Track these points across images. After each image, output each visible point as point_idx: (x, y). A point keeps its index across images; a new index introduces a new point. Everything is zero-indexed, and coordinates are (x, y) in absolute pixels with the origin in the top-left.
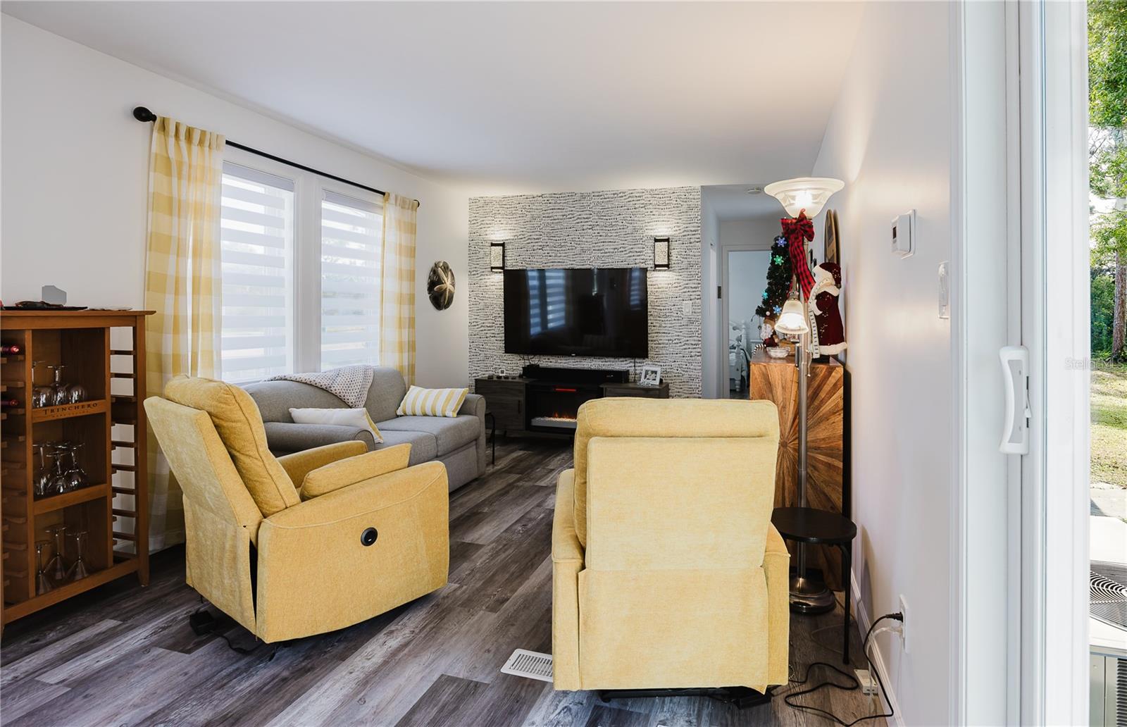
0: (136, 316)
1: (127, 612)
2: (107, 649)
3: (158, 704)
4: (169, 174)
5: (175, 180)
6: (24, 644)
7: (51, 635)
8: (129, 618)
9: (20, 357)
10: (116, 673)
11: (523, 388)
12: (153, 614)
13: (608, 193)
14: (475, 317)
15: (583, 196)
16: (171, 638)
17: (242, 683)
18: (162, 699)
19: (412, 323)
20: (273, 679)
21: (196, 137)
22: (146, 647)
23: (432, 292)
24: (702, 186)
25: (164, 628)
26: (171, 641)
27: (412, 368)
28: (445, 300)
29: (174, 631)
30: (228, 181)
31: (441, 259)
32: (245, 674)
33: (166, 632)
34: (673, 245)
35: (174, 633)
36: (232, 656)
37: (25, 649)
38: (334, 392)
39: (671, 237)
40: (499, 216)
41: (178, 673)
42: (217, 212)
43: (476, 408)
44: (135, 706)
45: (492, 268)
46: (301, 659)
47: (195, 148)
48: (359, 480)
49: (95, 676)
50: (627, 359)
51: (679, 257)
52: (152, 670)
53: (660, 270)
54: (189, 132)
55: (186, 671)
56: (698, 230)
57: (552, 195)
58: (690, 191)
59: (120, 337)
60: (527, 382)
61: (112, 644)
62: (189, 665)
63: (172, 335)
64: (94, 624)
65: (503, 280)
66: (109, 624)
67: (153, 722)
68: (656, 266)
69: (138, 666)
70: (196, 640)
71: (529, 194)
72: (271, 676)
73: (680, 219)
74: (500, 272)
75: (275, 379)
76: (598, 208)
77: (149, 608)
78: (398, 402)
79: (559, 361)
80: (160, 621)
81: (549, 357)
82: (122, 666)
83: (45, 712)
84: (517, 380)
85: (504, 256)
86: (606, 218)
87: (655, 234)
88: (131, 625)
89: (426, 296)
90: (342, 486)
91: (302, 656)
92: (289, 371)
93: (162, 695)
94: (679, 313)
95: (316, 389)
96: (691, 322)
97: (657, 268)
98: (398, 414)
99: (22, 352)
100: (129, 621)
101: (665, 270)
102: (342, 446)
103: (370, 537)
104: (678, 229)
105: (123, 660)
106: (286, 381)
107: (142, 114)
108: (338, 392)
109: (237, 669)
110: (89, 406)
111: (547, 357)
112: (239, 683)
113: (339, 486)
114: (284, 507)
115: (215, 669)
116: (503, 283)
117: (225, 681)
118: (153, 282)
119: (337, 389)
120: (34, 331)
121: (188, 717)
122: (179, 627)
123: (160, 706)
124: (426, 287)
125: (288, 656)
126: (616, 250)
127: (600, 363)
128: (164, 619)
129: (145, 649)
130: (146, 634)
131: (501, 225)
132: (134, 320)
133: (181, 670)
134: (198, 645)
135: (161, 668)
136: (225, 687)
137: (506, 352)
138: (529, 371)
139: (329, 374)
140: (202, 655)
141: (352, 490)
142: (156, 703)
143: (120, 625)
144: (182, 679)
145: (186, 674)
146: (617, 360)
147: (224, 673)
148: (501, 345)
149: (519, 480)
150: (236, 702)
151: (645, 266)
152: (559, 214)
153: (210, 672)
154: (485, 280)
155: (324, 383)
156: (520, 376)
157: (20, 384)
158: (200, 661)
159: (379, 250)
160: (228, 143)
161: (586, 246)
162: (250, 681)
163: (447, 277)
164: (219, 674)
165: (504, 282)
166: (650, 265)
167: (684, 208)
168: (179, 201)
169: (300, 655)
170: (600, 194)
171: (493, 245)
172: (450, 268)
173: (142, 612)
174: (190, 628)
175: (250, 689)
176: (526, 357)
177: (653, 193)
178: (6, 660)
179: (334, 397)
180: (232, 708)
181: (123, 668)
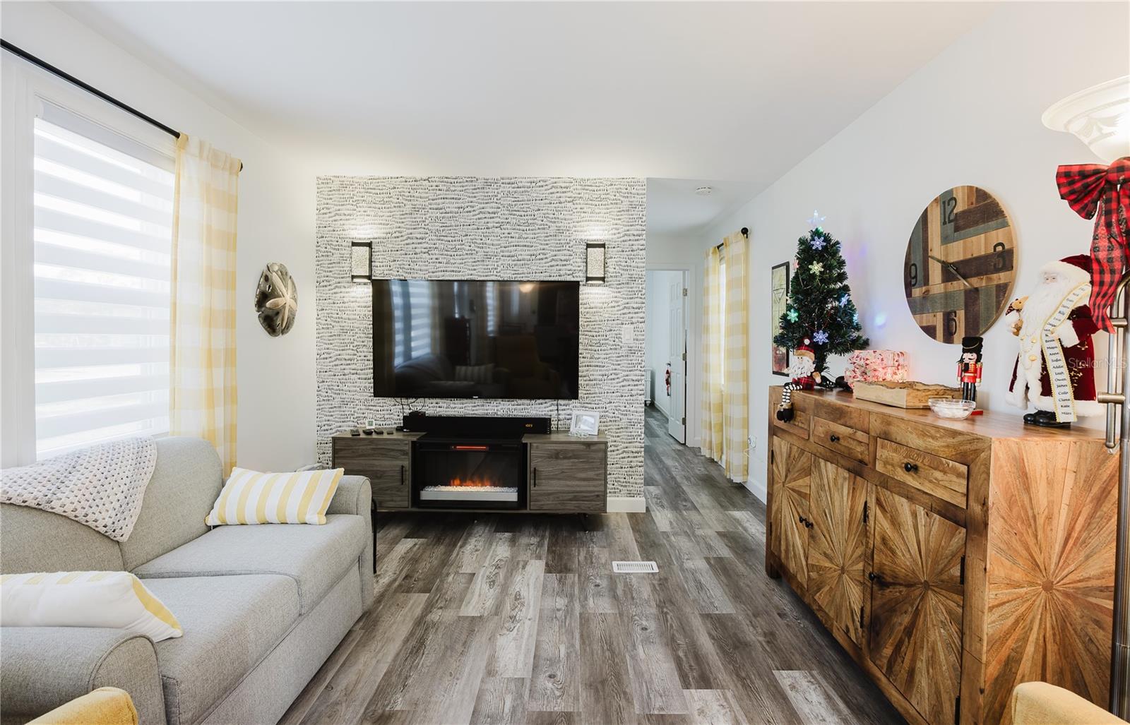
11: (408, 448)
13: (524, 180)
14: (327, 346)
15: (488, 183)
19: (230, 357)
23: (263, 309)
24: (647, 179)
27: (231, 432)
28: (283, 320)
31: (276, 260)
34: (611, 252)
38: (59, 510)
39: (607, 243)
40: (364, 204)
43: (357, 499)
45: (353, 277)
50: (547, 400)
51: (617, 268)
53: (592, 285)
56: (642, 235)
57: (446, 179)
58: (633, 183)
60: (415, 439)
65: (371, 294)
68: (588, 279)
71: (410, 176)
73: (620, 219)
74: (365, 284)
76: (510, 200)
78: (209, 502)
79: (452, 405)
81: (438, 400)
84: (396, 436)
85: (371, 261)
86: (520, 213)
87: (587, 238)
89: (253, 315)
94: (617, 340)
96: (632, 351)
97: (590, 282)
98: (210, 524)
101: (599, 285)
104: (616, 232)
108: (69, 508)
111: (434, 401)
116: (371, 299)
119: (67, 502)
124: (253, 300)
126: (534, 257)
127: (510, 407)
131: (366, 218)
137: (377, 394)
138: (413, 422)
139: (49, 470)
146: (533, 402)
148: (367, 385)
149: (429, 608)
151: (575, 279)
152: (452, 207)
154: (342, 295)
155: (32, 495)
156: (399, 429)
159: (168, 234)
161: (491, 250)
163: (286, 286)
165: (373, 296)
166: (579, 277)
167: (625, 206)
170: (513, 181)
171: (354, 244)
172: (290, 274)
176: (404, 401)
177: (584, 183)
179: (61, 521)
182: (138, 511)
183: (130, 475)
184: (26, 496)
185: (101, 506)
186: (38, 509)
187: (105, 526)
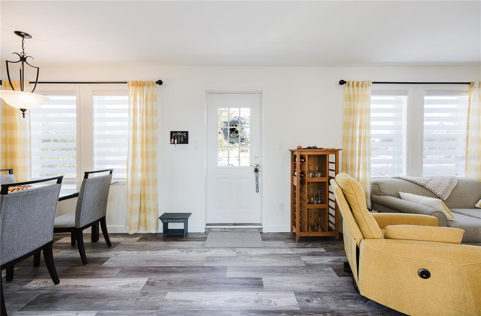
0: (336, 151)
1: (329, 249)
2: (319, 259)
3: (322, 289)
4: (350, 100)
5: (352, 102)
6: (303, 244)
7: (309, 245)
8: (329, 251)
9: (305, 163)
10: (317, 269)
12: (335, 254)
16: (336, 266)
17: (351, 304)
18: (324, 288)
20: (363, 313)
21: (360, 84)
22: (328, 265)
25: (336, 261)
26: (335, 268)
29: (338, 264)
30: (373, 98)
32: (353, 301)
33: (336, 263)
35: (338, 265)
36: (352, 289)
37: (303, 246)
38: (427, 187)
41: (333, 282)
42: (368, 111)
44: (316, 284)
46: (380, 313)
47: (360, 88)
48: (419, 239)
49: (312, 266)
52: (326, 275)
54: (358, 83)
55: (335, 283)
59: (332, 158)
61: (320, 258)
62: (337, 281)
63: (350, 158)
64: (319, 248)
66: (323, 250)
67: (318, 295)
69: (323, 270)
70: (343, 273)
72: (363, 310)
75: (395, 178)
77: (335, 251)
80: (336, 258)
82: (319, 267)
83: (297, 268)
88: (328, 254)
90: (408, 239)
91: (381, 312)
92: (404, 174)
93: (325, 287)
95: (417, 185)
98: (476, 206)
99: (305, 161)
100: (328, 252)
102: (420, 217)
103: (425, 274)
105: (320, 265)
106: (400, 179)
107: (342, 82)
109: (352, 296)
110: (322, 179)
112: (351, 302)
113: (405, 238)
114: (373, 237)
115: (344, 290)
117: (345, 298)
118: (345, 139)
119: (429, 186)
120: (308, 155)
121: (328, 303)
122: (340, 264)
123: (322, 291)
125: (374, 306)
128: (337, 258)
129: (328, 266)
130: (330, 260)
132: (335, 152)
133: (334, 281)
134: (343, 275)
135: (329, 276)
136: (345, 300)
139: (426, 179)
140: (342, 281)
141: (412, 243)
142: (322, 288)
143: (325, 252)
144: (333, 285)
145: (335, 284)
147: (347, 294)
150: (346, 310)
153: (342, 290)
155: (421, 183)
157: (305, 170)
158: (341, 283)
160: (373, 83)
162: (355, 306)
164: (345, 293)
168: (354, 109)
169: (380, 310)
173: (333, 251)
174: (343, 267)
175: (353, 309)
178: (298, 247)
179: (428, 190)
180: (344, 312)
181: (319, 268)
182: (449, 194)
183: (447, 184)
184: (420, 183)
185: (438, 190)
186: (422, 186)
187: (439, 195)
